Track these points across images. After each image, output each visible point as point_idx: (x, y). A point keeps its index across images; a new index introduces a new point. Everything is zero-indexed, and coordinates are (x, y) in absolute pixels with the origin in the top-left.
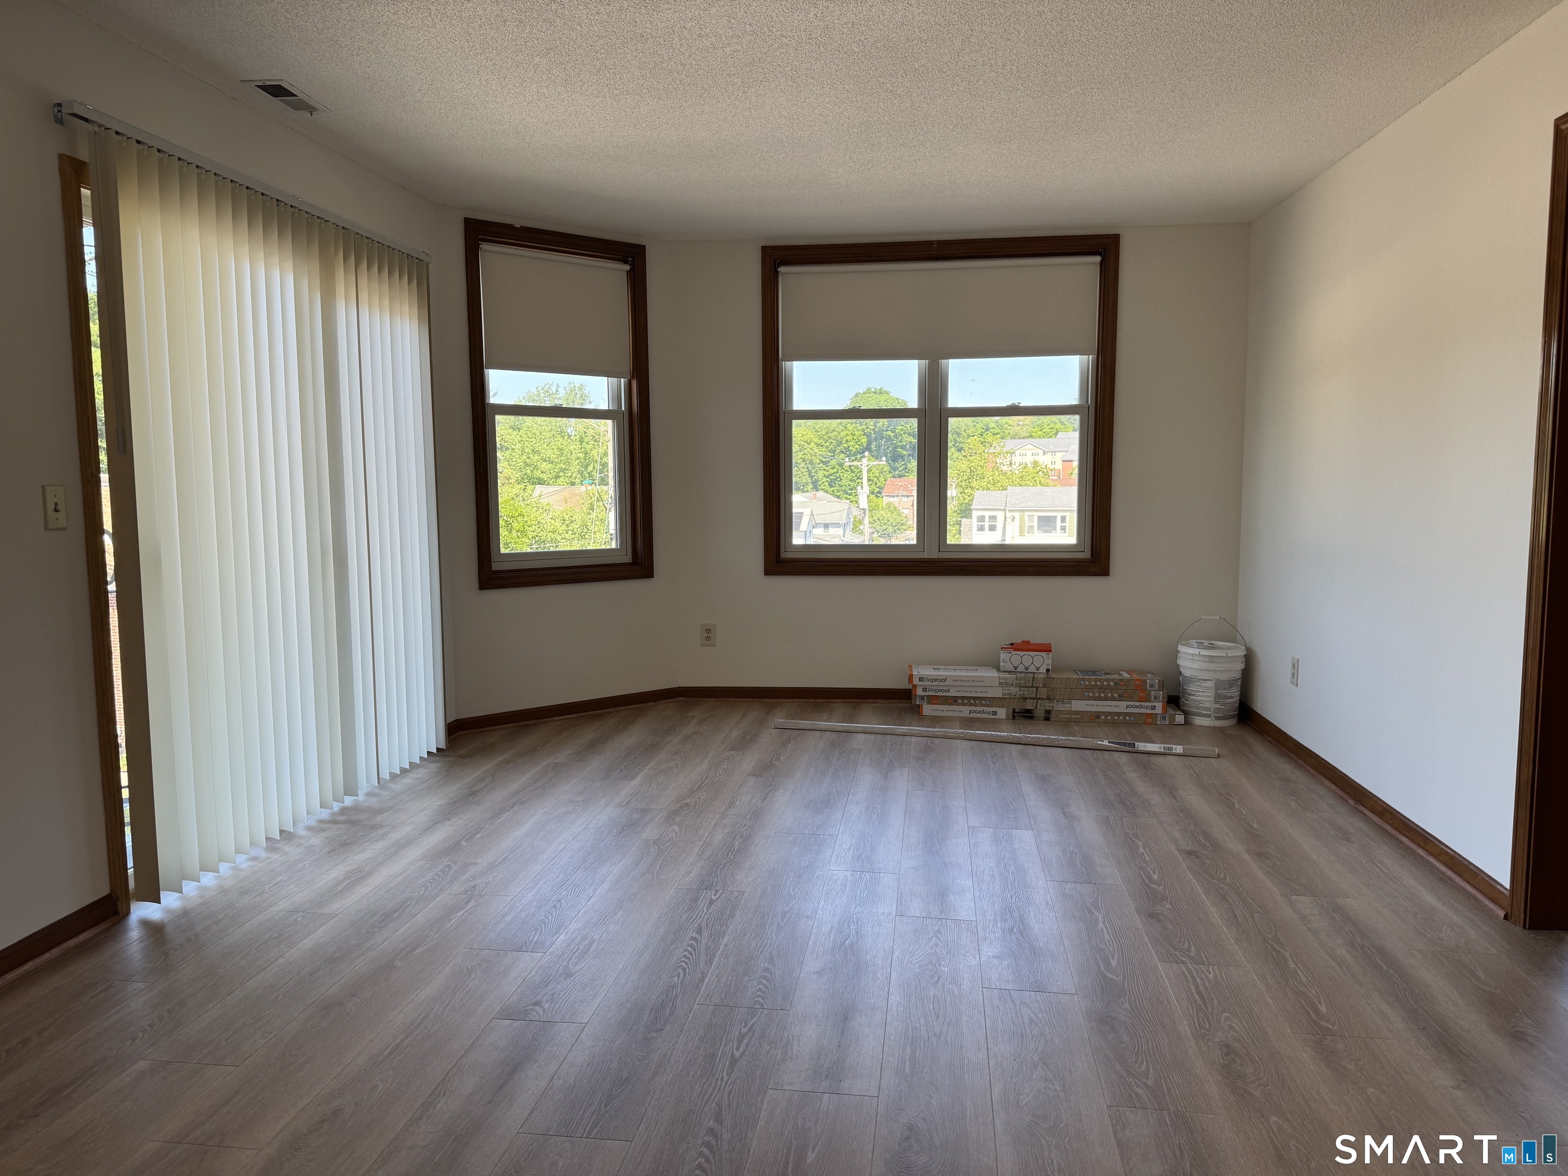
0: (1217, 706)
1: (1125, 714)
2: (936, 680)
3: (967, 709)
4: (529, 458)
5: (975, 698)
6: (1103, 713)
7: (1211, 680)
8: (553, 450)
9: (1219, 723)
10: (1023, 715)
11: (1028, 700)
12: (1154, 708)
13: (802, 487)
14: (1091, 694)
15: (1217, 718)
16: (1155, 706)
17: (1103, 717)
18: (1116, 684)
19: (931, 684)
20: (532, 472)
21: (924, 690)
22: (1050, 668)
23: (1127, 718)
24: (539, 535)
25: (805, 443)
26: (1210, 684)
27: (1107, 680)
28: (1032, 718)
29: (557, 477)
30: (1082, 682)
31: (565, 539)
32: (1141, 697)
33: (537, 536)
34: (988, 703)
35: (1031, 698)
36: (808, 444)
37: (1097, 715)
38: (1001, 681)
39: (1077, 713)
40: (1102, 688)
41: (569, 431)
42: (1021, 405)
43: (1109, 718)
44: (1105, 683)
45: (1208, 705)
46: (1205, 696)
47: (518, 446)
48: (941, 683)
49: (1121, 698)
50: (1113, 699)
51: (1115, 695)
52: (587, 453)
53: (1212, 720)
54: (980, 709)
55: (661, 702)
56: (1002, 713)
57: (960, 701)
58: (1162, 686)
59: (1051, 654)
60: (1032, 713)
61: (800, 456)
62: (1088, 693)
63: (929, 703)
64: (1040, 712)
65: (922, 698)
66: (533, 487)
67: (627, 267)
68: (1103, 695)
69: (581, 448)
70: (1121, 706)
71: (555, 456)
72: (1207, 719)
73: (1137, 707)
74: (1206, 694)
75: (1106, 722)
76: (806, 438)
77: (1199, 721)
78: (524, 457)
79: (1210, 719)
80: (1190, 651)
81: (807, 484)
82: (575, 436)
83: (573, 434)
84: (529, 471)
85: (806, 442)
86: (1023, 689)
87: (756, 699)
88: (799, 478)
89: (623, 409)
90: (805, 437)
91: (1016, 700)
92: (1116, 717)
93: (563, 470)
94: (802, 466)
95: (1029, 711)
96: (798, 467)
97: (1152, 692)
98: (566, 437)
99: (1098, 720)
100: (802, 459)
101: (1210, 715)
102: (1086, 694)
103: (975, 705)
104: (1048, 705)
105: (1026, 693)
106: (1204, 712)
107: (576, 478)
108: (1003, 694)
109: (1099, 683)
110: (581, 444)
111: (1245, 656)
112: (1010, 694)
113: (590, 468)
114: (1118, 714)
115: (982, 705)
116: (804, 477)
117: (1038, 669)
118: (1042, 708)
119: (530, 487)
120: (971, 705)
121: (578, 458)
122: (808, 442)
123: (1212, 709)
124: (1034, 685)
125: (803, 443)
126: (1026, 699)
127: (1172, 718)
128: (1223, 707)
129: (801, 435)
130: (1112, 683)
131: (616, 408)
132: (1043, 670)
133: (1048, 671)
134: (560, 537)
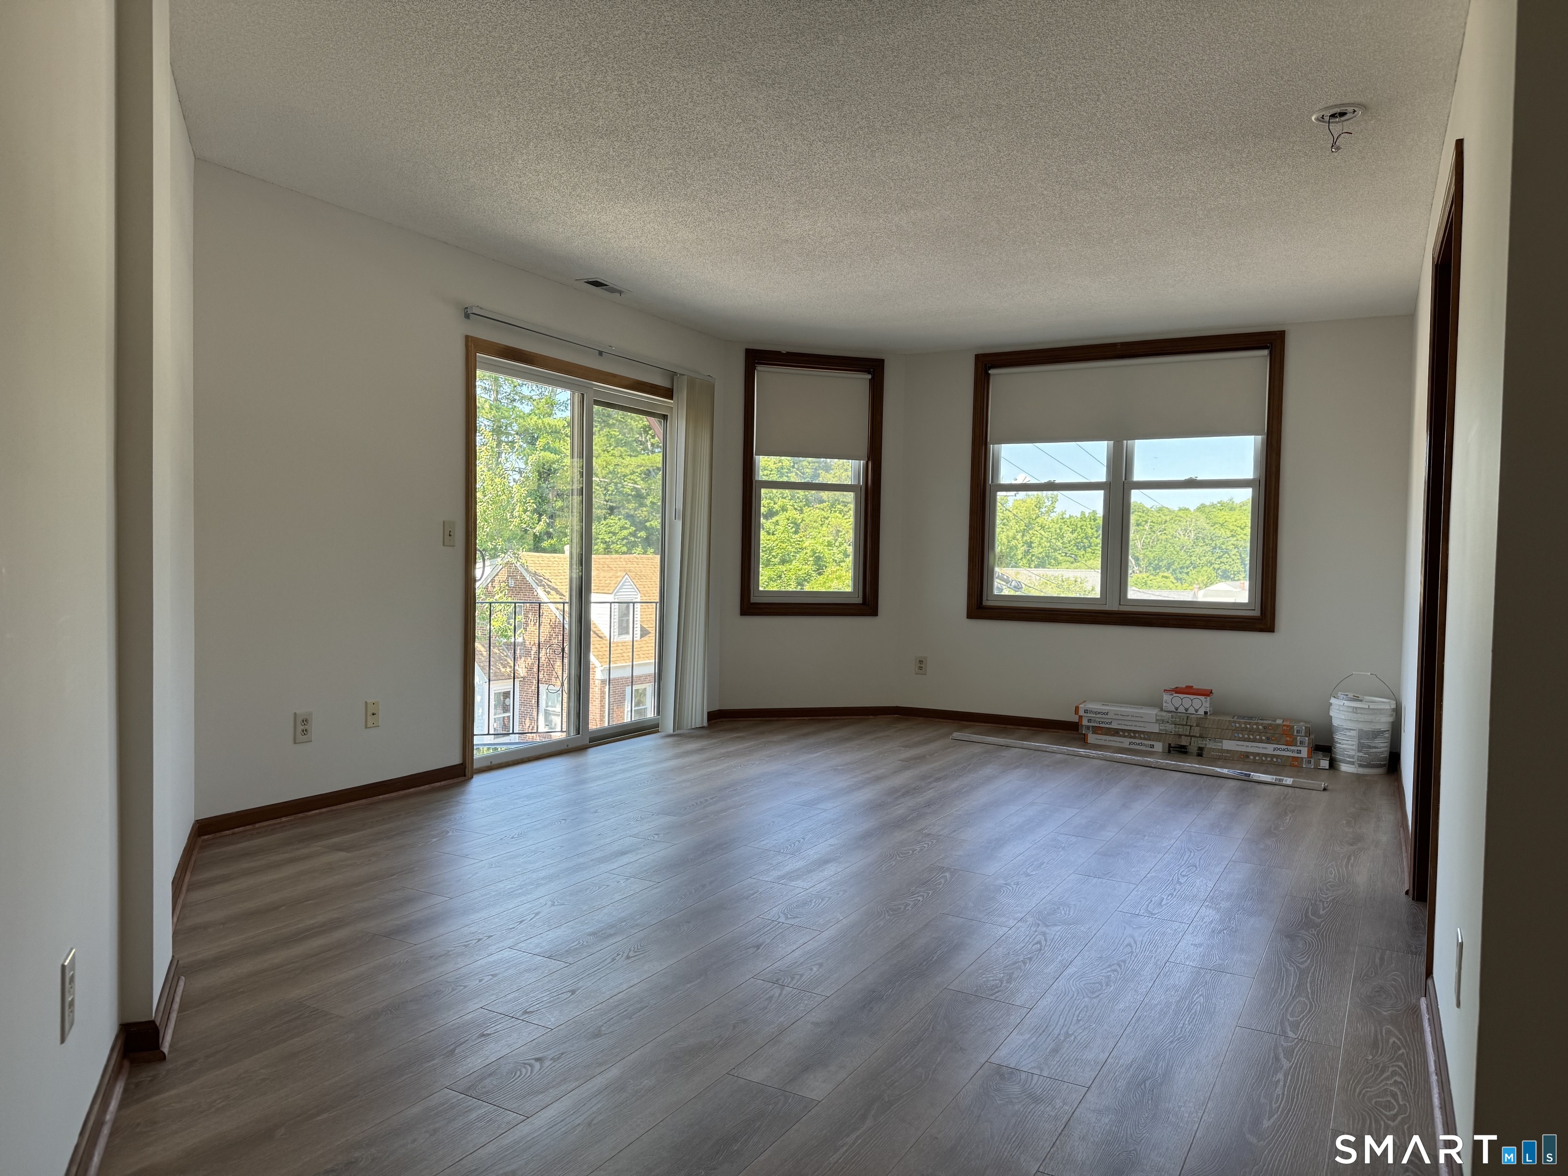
0: (1361, 754)
1: (1273, 756)
2: (1099, 713)
3: (1128, 740)
5: (1135, 732)
6: (1252, 754)
7: (1355, 730)
9: (1361, 771)
10: (1179, 750)
11: (1183, 737)
12: (1299, 752)
13: (1232, 576)
14: (1241, 736)
15: (1360, 766)
16: (1300, 751)
17: (1252, 757)
18: (1264, 728)
19: (1094, 716)
21: (1089, 721)
22: (1208, 711)
23: (1275, 760)
25: (1239, 529)
26: (1353, 733)
27: (1257, 724)
28: (1186, 753)
30: (1233, 724)
32: (1287, 741)
34: (1146, 737)
35: (1186, 736)
36: (1242, 529)
37: (1246, 755)
38: (1158, 718)
39: (1228, 751)
40: (1251, 731)
42: (1198, 479)
43: (1257, 758)
44: (1255, 727)
45: (1352, 753)
46: (1348, 745)
48: (1104, 716)
49: (1269, 741)
50: (1261, 741)
51: (1264, 738)
53: (1355, 767)
54: (1139, 741)
56: (1159, 747)
57: (1121, 733)
58: (1308, 732)
59: (1208, 698)
60: (1186, 749)
61: (1232, 542)
62: (1238, 734)
63: (1094, 733)
64: (1193, 749)
65: (1088, 728)
67: (870, 377)
68: (1251, 737)
70: (1269, 749)
72: (1352, 766)
73: (1284, 750)
74: (1350, 742)
75: (1254, 762)
76: (1239, 523)
77: (1344, 768)
79: (1354, 766)
80: (1341, 702)
81: (1239, 572)
85: (1240, 527)
86: (1178, 726)
87: (957, 721)
88: (1230, 565)
89: (861, 484)
90: (1238, 521)
91: (1172, 737)
92: (1264, 758)
94: (1234, 552)
95: (1184, 747)
96: (1229, 554)
97: (1299, 738)
99: (1248, 760)
100: (1233, 545)
101: (1354, 762)
102: (1236, 735)
103: (1134, 738)
104: (1201, 743)
105: (1181, 730)
106: (1348, 759)
108: (1160, 730)
109: (1248, 726)
111: (1393, 710)
112: (1166, 730)
114: (1266, 755)
115: (1141, 739)
116: (1235, 565)
117: (1197, 711)
118: (1195, 744)
120: (1131, 737)
122: (1242, 527)
123: (1356, 757)
124: (1188, 724)
125: (1236, 528)
126: (1181, 735)
127: (1317, 764)
128: (1367, 756)
129: (1233, 520)
130: (1260, 727)
131: (856, 483)
132: (1201, 712)
133: (1206, 713)
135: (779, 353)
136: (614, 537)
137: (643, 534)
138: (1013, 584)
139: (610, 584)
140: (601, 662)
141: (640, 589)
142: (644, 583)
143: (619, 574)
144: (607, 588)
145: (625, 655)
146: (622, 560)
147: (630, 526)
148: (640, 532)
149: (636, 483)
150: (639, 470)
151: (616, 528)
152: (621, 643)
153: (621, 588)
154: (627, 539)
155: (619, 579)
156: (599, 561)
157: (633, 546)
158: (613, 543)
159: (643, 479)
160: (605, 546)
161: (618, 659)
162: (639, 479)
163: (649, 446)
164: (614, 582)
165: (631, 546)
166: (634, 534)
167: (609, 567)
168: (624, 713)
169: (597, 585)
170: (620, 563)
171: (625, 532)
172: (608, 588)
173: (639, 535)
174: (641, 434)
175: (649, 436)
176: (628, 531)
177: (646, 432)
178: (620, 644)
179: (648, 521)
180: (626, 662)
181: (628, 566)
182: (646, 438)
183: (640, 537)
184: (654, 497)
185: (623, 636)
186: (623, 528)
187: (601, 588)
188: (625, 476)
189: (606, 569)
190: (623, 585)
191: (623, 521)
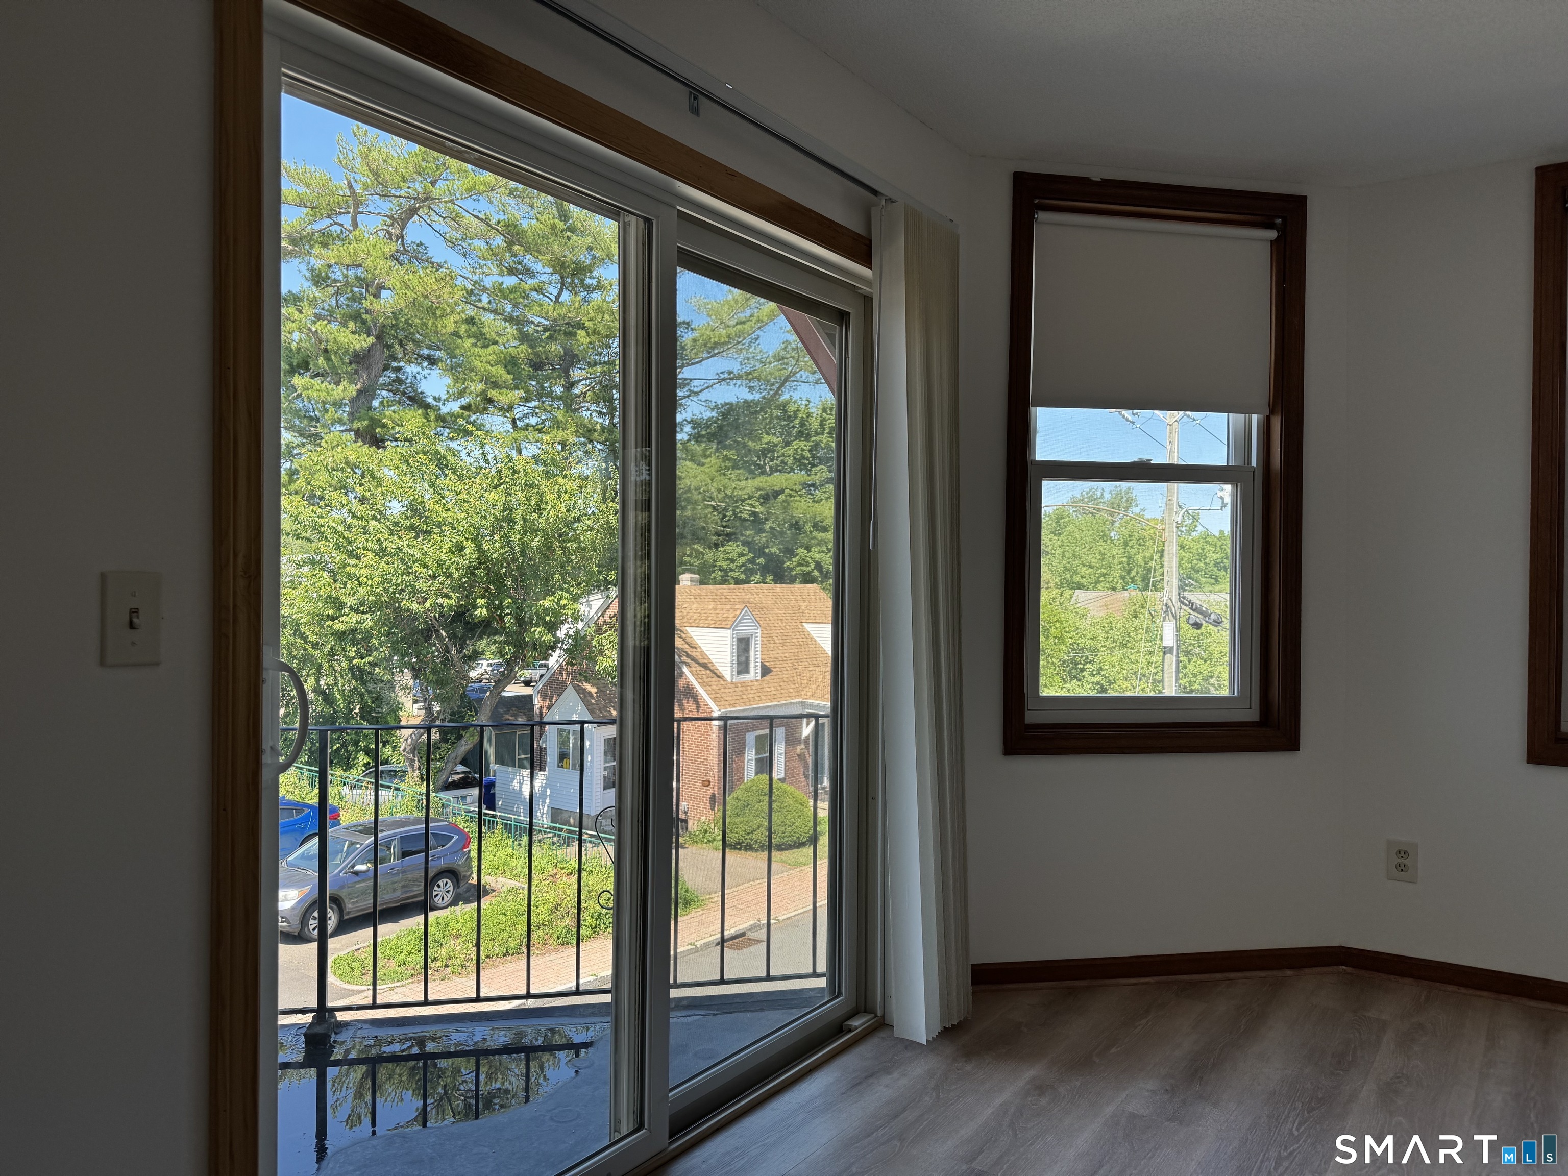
4: (1069, 563)
8: (1095, 554)
20: (1071, 576)
24: (1078, 642)
29: (1097, 582)
31: (1104, 646)
33: (1075, 643)
41: (1112, 534)
47: (1059, 551)
52: (1131, 557)
55: (1307, 970)
66: (1071, 592)
67: (1273, 234)
69: (1125, 552)
71: (1096, 561)
78: (1064, 562)
82: (1118, 539)
83: (1116, 538)
84: (1068, 576)
89: (1254, 463)
93: (1104, 575)
98: (1109, 541)
107: (1117, 583)
110: (1125, 549)
113: (1133, 573)
119: (1068, 593)
121: (1121, 563)
131: (1240, 463)
134: (1100, 645)
135: (1084, 181)
136: (732, 565)
137: (761, 561)
138: (1213, 617)
139: (727, 617)
140: (718, 706)
141: (761, 622)
142: (765, 616)
143: (737, 606)
144: (724, 623)
145: (744, 697)
146: (740, 590)
147: (749, 552)
148: (759, 558)
149: (754, 507)
150: (757, 495)
151: (734, 555)
152: (741, 683)
153: (740, 622)
154: (746, 566)
155: (738, 612)
156: (715, 591)
157: (752, 574)
158: (732, 570)
159: (761, 504)
160: (722, 574)
161: (737, 701)
162: (757, 503)
163: (768, 470)
164: (732, 615)
165: (749, 573)
166: (752, 561)
167: (726, 598)
168: (744, 762)
169: (714, 618)
170: (739, 594)
171: (743, 559)
172: (726, 623)
173: (758, 562)
174: (759, 458)
175: (768, 459)
176: (746, 558)
177: (765, 456)
178: (739, 685)
179: (767, 547)
180: (746, 705)
181: (747, 597)
182: (764, 461)
183: (759, 564)
184: (773, 522)
185: (742, 676)
186: (742, 555)
187: (719, 622)
188: (743, 501)
189: (724, 600)
190: (742, 619)
191: (741, 548)
